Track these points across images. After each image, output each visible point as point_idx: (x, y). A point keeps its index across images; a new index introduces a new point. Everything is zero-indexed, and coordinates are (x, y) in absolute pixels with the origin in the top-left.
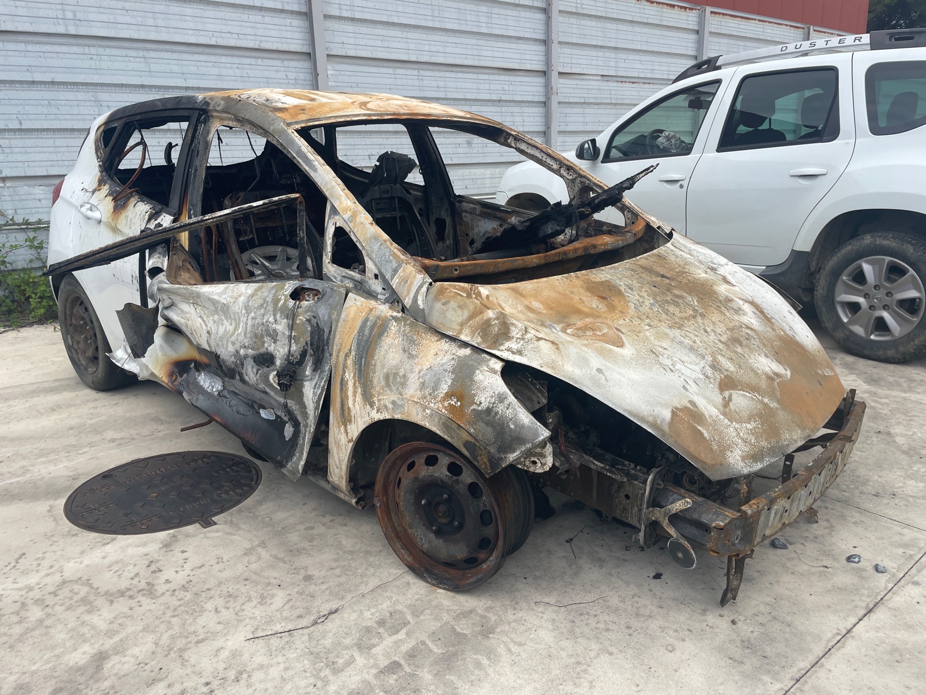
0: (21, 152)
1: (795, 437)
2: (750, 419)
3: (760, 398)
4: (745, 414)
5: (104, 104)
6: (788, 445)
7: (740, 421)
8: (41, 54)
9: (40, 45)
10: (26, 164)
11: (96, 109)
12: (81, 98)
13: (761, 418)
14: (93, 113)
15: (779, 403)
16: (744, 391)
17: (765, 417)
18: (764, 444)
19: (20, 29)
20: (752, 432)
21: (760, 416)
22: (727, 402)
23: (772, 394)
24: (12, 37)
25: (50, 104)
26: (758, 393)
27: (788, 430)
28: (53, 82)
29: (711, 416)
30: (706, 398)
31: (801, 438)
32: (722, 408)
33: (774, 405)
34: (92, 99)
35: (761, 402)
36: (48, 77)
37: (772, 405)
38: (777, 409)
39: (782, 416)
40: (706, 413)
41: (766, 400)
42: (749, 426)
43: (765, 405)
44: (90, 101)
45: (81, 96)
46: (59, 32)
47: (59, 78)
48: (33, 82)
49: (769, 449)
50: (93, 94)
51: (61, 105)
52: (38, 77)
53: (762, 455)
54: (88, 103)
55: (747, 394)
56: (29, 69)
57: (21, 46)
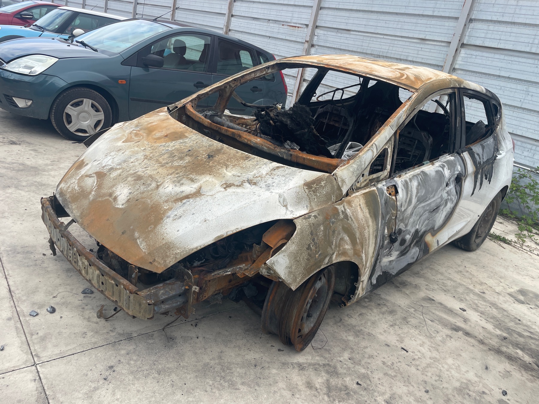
0: (474, 110)
1: (74, 212)
2: (80, 187)
3: (94, 190)
4: (82, 184)
5: (531, 94)
6: (69, 208)
7: (78, 183)
8: (510, 62)
9: (512, 57)
10: (473, 116)
11: (524, 95)
12: (519, 88)
13: (81, 191)
14: (521, 98)
15: (93, 200)
16: (97, 182)
17: (83, 194)
18: (68, 196)
19: (506, 48)
20: (73, 189)
21: (83, 191)
22: (90, 176)
23: (98, 195)
24: (501, 52)
25: (501, 89)
26: (97, 189)
27: (77, 207)
28: (509, 77)
29: (80, 172)
30: (90, 168)
31: (75, 216)
32: (85, 174)
33: (91, 197)
34: (525, 90)
35: (92, 191)
36: (507, 75)
37: (91, 196)
38: (89, 199)
39: (85, 203)
40: (82, 170)
41: (93, 193)
42: (76, 187)
43: (90, 193)
44: (523, 91)
45: (519, 87)
46: (526, 51)
47: (513, 76)
48: (499, 76)
49: (65, 199)
50: (527, 87)
51: (506, 90)
52: (503, 74)
53: (62, 196)
54: (522, 92)
55: (95, 184)
56: (500, 69)
57: (502, 57)
